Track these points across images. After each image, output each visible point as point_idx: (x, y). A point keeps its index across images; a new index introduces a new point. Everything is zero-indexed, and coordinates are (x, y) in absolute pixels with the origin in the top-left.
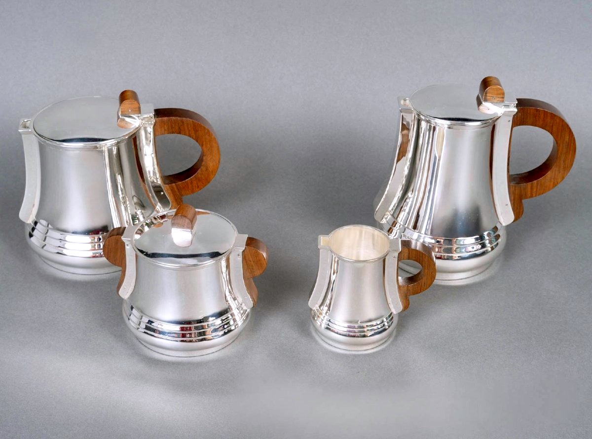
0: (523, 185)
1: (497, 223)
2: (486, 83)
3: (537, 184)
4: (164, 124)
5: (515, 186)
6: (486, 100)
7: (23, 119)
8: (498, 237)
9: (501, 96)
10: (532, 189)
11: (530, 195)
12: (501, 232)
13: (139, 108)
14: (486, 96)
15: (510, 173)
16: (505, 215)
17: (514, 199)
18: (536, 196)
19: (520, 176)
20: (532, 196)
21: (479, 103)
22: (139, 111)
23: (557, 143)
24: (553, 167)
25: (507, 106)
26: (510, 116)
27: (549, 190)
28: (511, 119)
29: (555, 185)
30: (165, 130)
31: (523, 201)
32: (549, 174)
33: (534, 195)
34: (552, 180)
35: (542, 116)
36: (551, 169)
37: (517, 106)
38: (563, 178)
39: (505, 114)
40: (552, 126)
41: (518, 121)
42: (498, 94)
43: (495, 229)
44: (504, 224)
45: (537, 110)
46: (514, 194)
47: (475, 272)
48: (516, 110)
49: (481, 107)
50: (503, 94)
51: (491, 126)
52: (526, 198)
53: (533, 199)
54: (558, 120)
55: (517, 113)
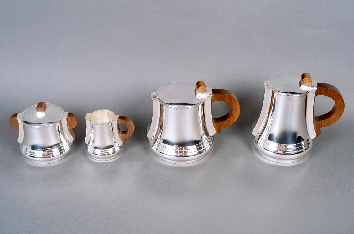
0: (320, 121)
1: (308, 138)
2: (303, 76)
3: (327, 121)
4: (217, 97)
5: (317, 122)
6: (303, 84)
7: (153, 93)
8: (308, 144)
9: (310, 82)
10: (324, 123)
11: (323, 126)
12: (310, 142)
13: (206, 90)
14: (303, 82)
15: (315, 115)
16: (312, 134)
17: (316, 128)
18: (326, 126)
19: (319, 117)
20: (324, 126)
21: (300, 85)
22: (206, 91)
23: (336, 103)
24: (334, 114)
25: (313, 87)
26: (314, 91)
27: (332, 124)
28: (315, 93)
29: (335, 122)
30: (216, 99)
31: (320, 128)
32: (332, 117)
33: (325, 126)
34: (334, 120)
35: (329, 91)
36: (333, 114)
37: (317, 87)
38: (339, 119)
39: (312, 90)
40: (334, 96)
41: (318, 93)
42: (309, 82)
43: (308, 140)
44: (311, 138)
45: (327, 89)
46: (316, 125)
47: (296, 160)
48: (317, 89)
49: (301, 87)
50: (311, 82)
51: (305, 96)
52: (321, 127)
53: (325, 127)
54: (336, 93)
55: (317, 90)
